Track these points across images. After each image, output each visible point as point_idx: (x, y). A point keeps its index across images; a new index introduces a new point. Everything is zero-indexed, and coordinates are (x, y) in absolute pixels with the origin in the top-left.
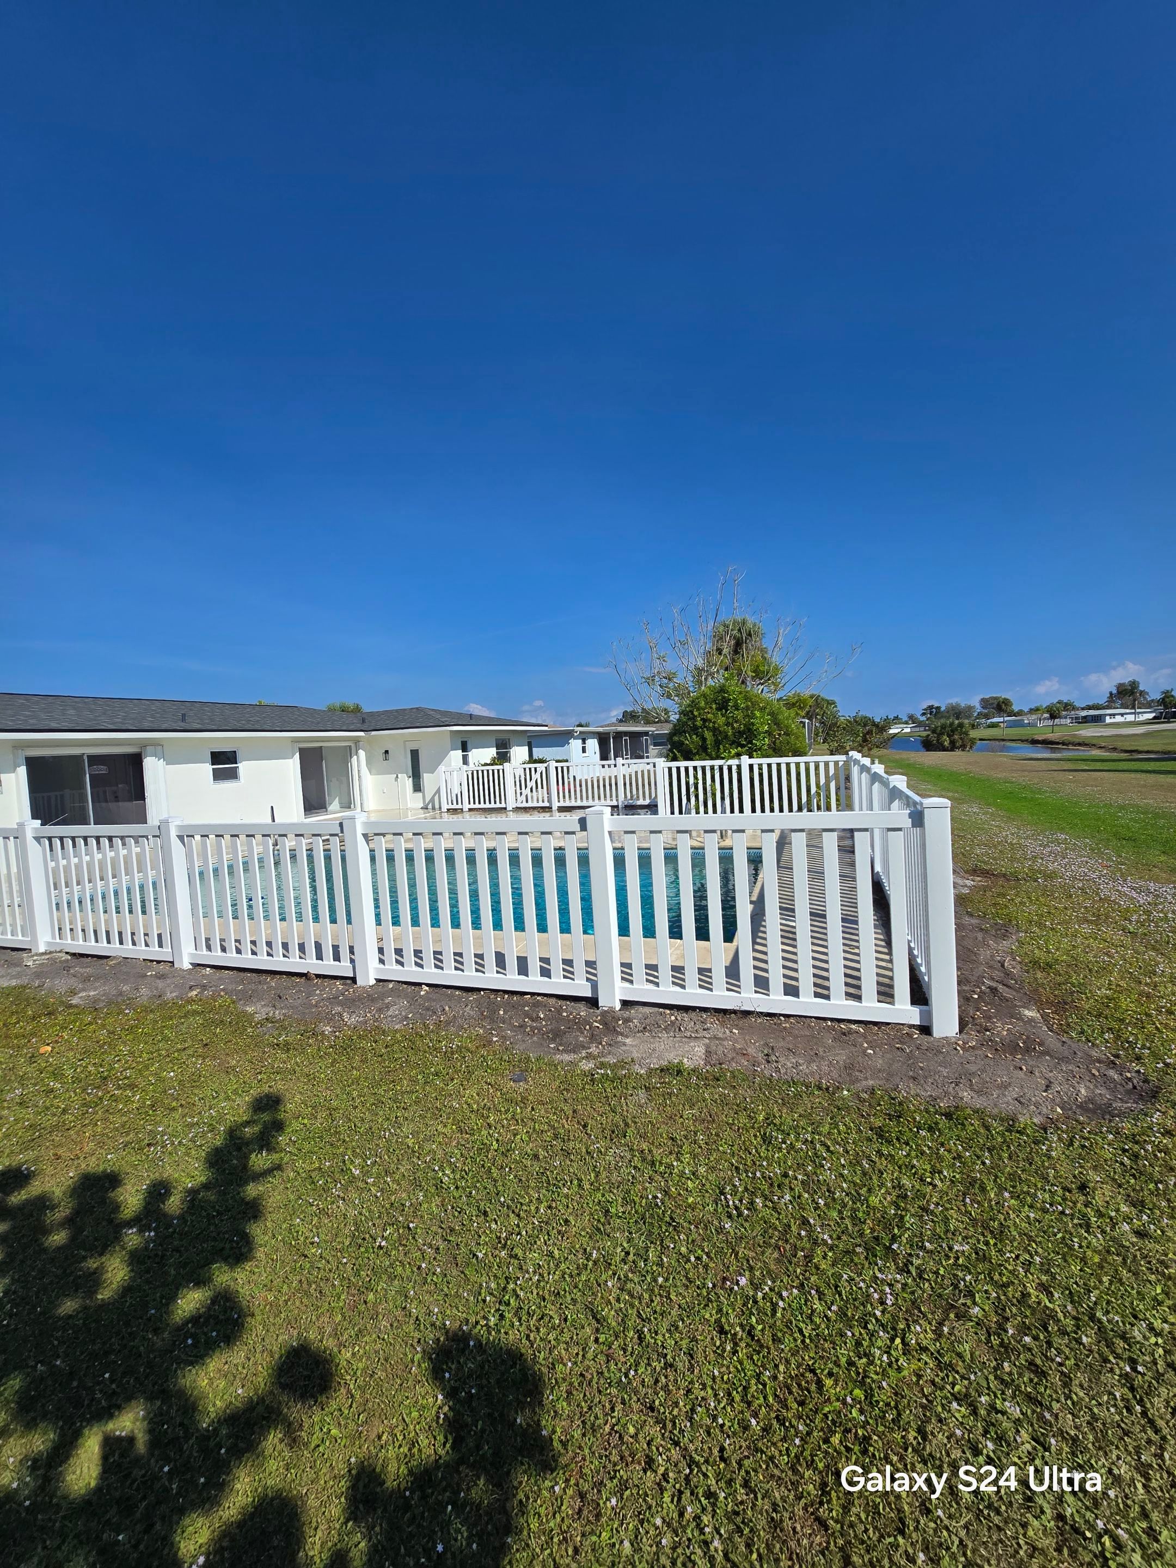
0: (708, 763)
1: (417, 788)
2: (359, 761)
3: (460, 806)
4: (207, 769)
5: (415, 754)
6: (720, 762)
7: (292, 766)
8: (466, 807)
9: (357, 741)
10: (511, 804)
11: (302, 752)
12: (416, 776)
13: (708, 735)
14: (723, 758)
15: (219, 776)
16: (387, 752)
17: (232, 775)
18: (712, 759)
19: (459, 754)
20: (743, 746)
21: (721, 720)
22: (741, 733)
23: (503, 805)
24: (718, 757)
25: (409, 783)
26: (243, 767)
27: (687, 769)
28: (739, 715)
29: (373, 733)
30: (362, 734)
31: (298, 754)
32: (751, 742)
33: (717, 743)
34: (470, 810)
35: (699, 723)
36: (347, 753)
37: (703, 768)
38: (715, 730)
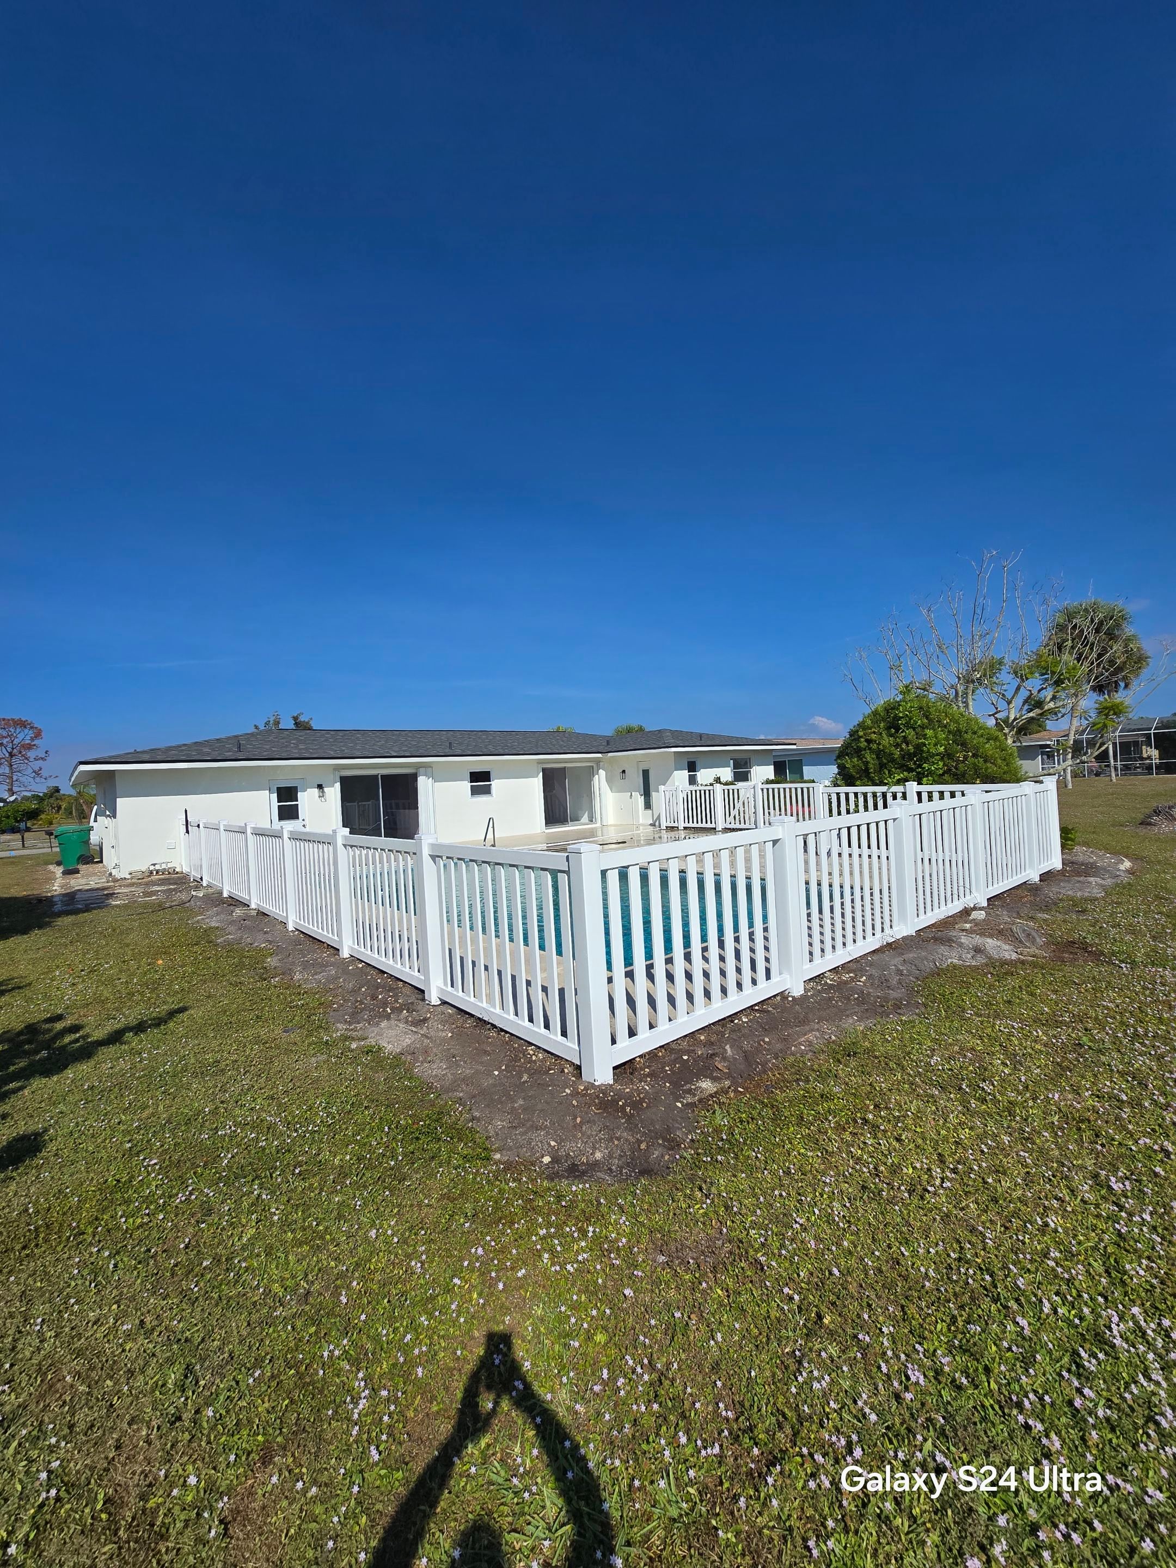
0: (869, 789)
1: (648, 806)
2: (600, 780)
3: (676, 825)
4: (466, 785)
5: (646, 774)
6: (884, 789)
7: (536, 784)
8: (682, 825)
9: (598, 761)
10: (720, 827)
11: (544, 770)
12: (647, 794)
13: (869, 757)
14: (885, 784)
15: (475, 791)
16: (624, 772)
17: (487, 791)
18: (875, 784)
19: (685, 774)
20: (910, 770)
21: (886, 741)
22: (910, 756)
23: (713, 826)
24: (882, 783)
25: (641, 800)
26: (495, 784)
27: (847, 794)
28: (910, 734)
29: (610, 754)
30: (599, 755)
31: (541, 774)
32: (920, 766)
33: (882, 766)
34: (685, 828)
35: (863, 744)
36: (590, 772)
37: (865, 795)
38: (879, 754)
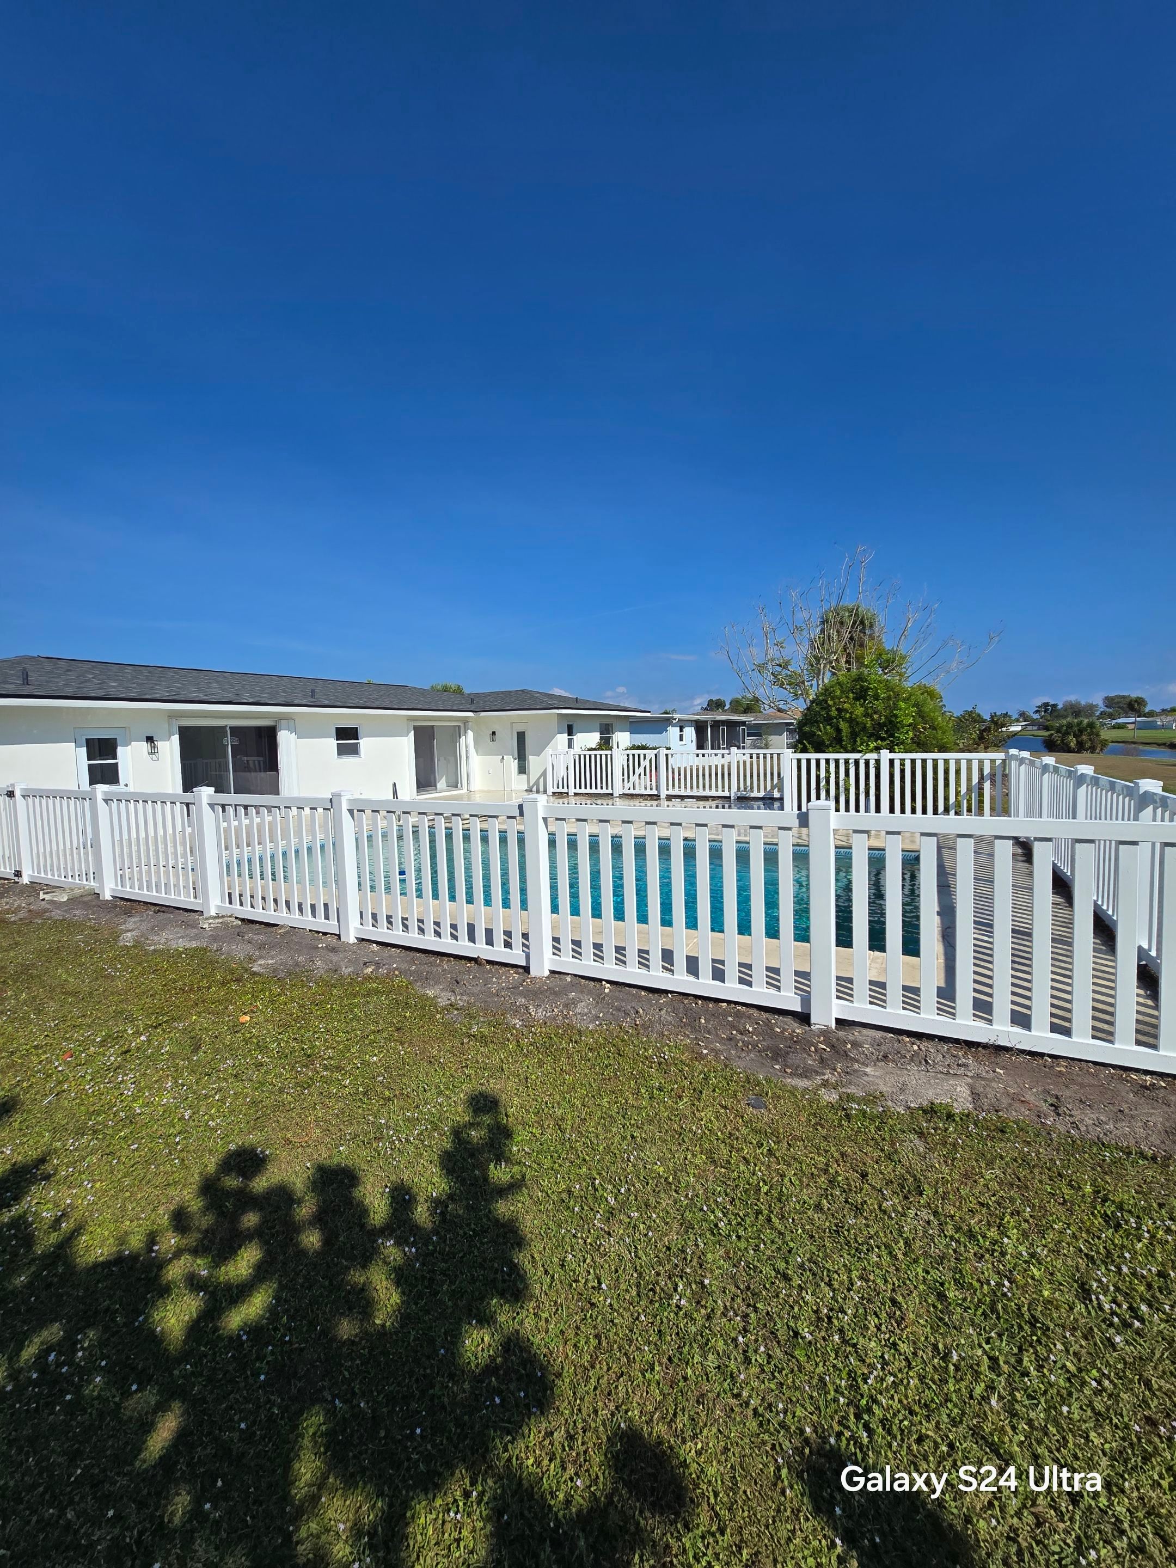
0: (842, 756)
1: (522, 770)
2: (468, 741)
3: (565, 790)
4: (334, 744)
5: (521, 737)
6: (857, 756)
7: (407, 744)
8: (572, 791)
9: (465, 721)
10: (618, 790)
11: (416, 729)
12: (522, 757)
13: (843, 725)
14: (860, 752)
15: (342, 751)
16: (494, 733)
17: (353, 751)
18: (847, 752)
19: (565, 736)
20: (883, 739)
21: (859, 711)
22: (881, 726)
23: (610, 791)
24: (854, 751)
25: (514, 765)
26: (364, 743)
27: (818, 761)
28: (879, 705)
29: (483, 714)
30: (471, 714)
31: (412, 733)
32: (893, 736)
33: (854, 735)
34: (576, 794)
35: (834, 713)
36: (456, 733)
37: (837, 761)
38: (851, 721)
